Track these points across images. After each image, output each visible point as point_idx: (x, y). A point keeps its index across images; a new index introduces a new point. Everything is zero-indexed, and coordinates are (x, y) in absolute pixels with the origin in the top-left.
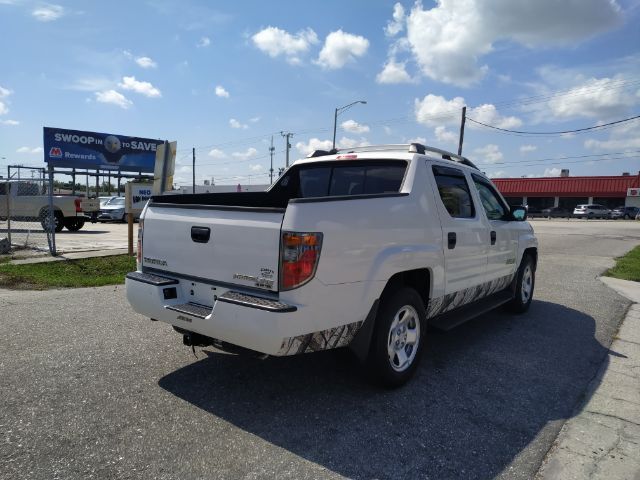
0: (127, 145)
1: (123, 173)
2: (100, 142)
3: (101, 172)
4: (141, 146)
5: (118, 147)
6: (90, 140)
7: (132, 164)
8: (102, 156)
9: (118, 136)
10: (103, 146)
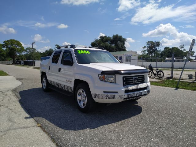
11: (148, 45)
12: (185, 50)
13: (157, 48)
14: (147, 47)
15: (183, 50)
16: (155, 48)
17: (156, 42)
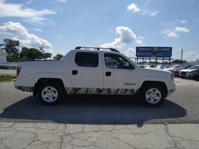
0: (159, 50)
1: (158, 58)
2: (151, 49)
3: (151, 58)
4: (164, 50)
5: (157, 50)
6: (149, 49)
7: (161, 55)
8: (151, 54)
9: (157, 47)
10: (152, 50)
11: (6, 43)
12: (44, 52)
13: (16, 47)
14: (4, 44)
15: (42, 52)
16: (14, 47)
17: (14, 41)
